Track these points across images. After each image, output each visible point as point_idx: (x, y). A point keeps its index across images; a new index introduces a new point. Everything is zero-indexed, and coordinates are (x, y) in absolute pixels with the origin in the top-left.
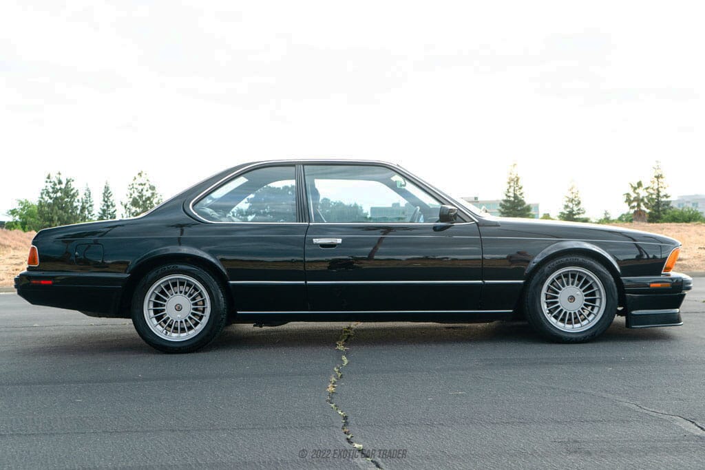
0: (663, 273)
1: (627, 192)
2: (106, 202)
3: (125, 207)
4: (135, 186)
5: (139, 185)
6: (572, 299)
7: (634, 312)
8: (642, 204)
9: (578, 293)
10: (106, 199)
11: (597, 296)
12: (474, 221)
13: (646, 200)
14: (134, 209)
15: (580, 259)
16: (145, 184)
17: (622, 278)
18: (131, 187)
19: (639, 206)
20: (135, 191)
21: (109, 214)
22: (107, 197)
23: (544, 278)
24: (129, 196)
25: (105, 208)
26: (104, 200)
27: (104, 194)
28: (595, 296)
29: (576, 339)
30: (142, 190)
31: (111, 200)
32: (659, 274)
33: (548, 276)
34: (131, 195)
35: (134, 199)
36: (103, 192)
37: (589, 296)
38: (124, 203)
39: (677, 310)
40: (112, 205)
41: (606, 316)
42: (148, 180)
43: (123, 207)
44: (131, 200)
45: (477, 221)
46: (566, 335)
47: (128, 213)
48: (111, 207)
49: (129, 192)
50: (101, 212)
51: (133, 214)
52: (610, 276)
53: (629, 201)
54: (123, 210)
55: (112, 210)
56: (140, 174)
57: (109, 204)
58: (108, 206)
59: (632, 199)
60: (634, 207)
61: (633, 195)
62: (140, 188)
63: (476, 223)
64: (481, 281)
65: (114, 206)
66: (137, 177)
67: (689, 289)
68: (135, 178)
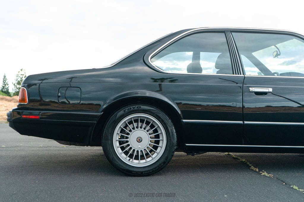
2: (4, 83)
3: (14, 85)
4: (19, 75)
5: (21, 75)
10: (4, 82)
14: (18, 86)
16: (23, 75)
18: (17, 76)
20: (19, 78)
21: (6, 88)
22: (5, 80)
24: (16, 80)
25: (4, 85)
26: (3, 82)
27: (4, 79)
30: (22, 77)
31: (7, 82)
34: (17, 79)
35: (19, 81)
36: (3, 78)
38: (14, 83)
40: (7, 84)
42: (25, 73)
43: (13, 85)
44: (17, 82)
47: (15, 88)
48: (6, 85)
49: (16, 78)
50: (2, 87)
51: (18, 88)
54: (13, 86)
55: (7, 86)
56: (21, 70)
57: (6, 83)
58: (5, 85)
62: (21, 76)
65: (8, 85)
66: (20, 71)
68: (19, 72)
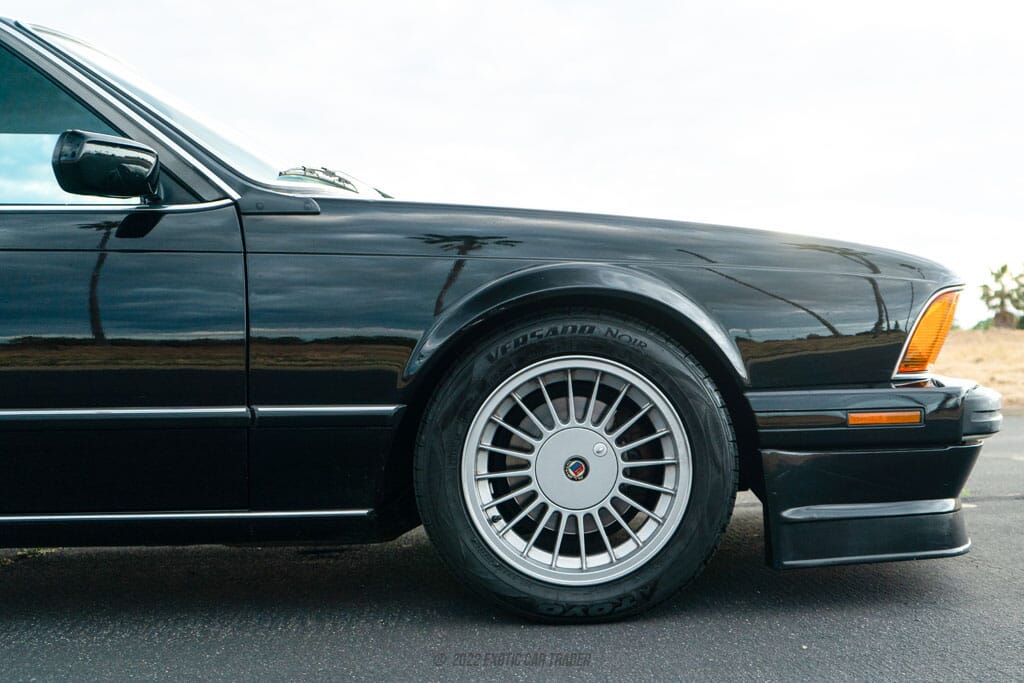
0: (895, 375)
1: (986, 284)
6: (578, 467)
7: (787, 514)
8: (1008, 302)
9: (600, 447)
11: (668, 458)
12: (227, 196)
13: (1015, 296)
15: (601, 329)
17: (748, 394)
19: (1002, 304)
23: (472, 395)
28: (661, 456)
29: (586, 609)
32: (885, 380)
33: (486, 389)
37: (640, 459)
39: (949, 504)
41: (694, 526)
45: (236, 196)
46: (551, 596)
52: (709, 386)
53: (987, 297)
59: (992, 294)
60: (994, 307)
61: (995, 287)
63: (235, 203)
64: (243, 410)
67: (987, 430)
